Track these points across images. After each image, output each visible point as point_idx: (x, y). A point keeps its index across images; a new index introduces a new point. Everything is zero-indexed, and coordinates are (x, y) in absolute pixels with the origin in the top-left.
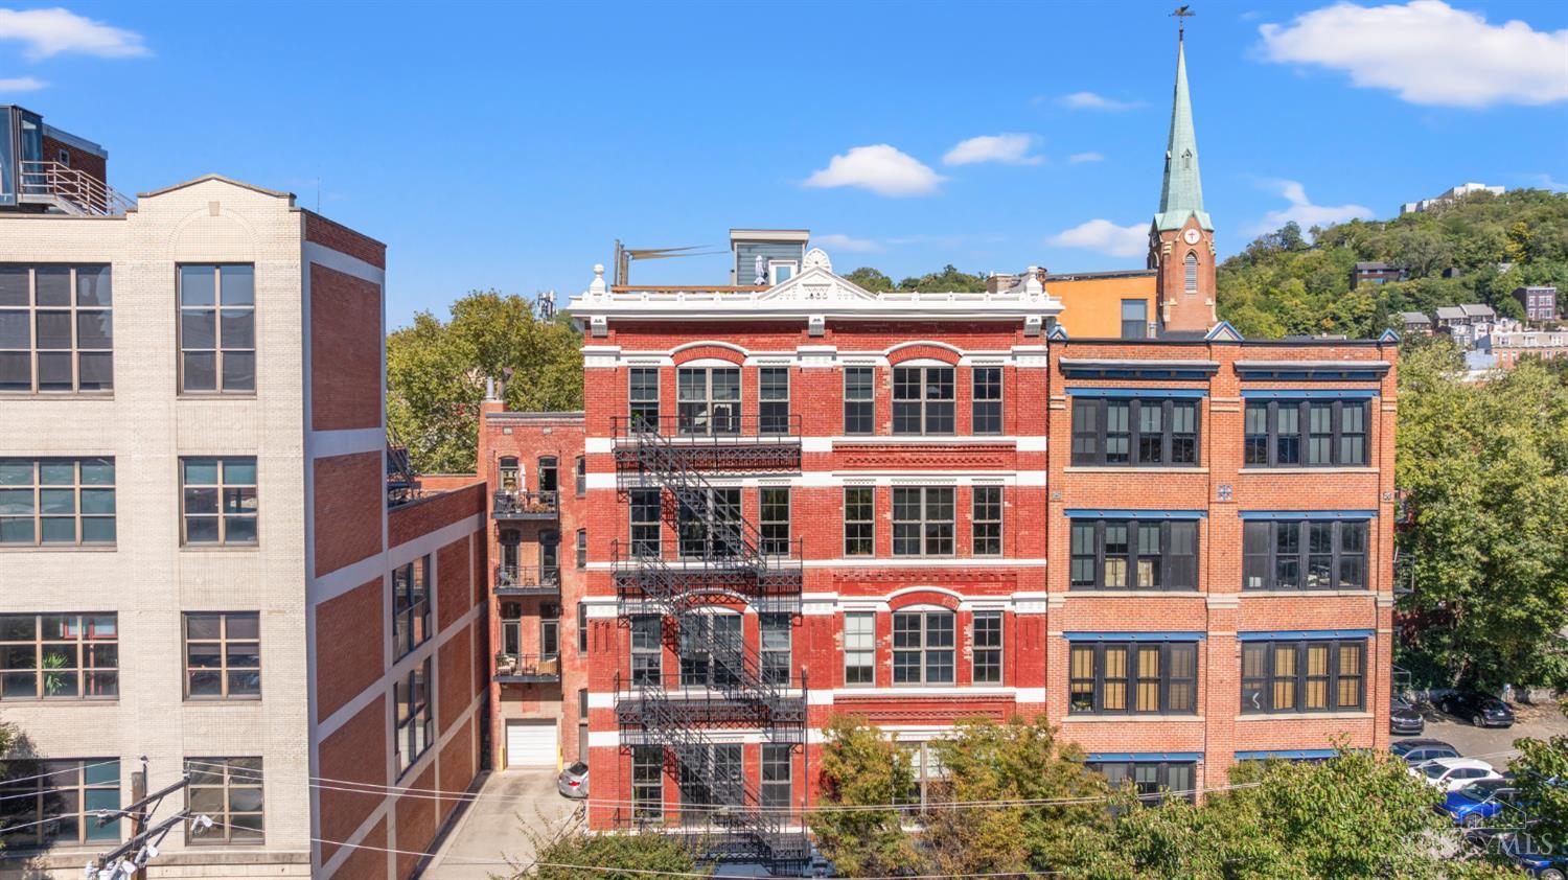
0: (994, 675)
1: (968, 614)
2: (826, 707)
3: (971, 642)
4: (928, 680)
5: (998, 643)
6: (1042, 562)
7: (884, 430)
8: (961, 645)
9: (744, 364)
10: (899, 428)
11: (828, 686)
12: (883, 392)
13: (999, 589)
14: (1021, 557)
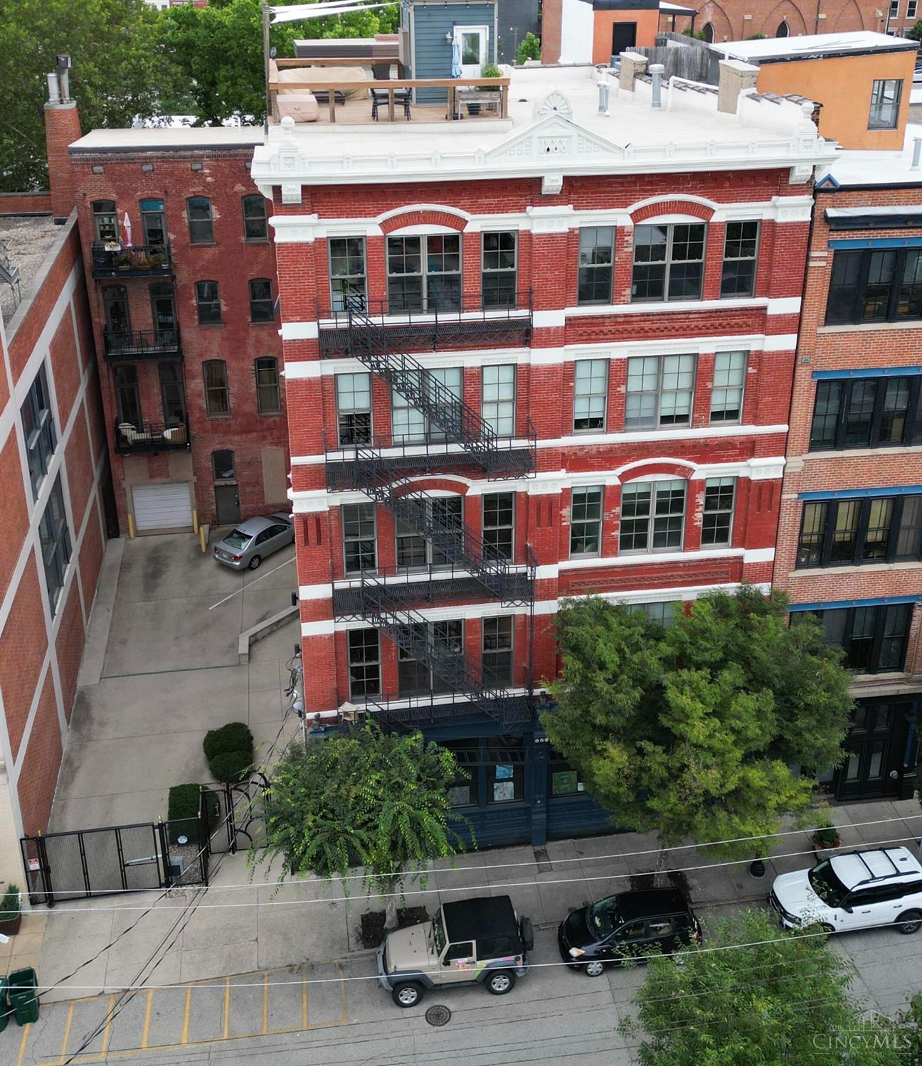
0: (722, 537)
1: (702, 482)
2: (550, 581)
3: (701, 509)
4: (654, 546)
5: (729, 507)
6: (783, 428)
7: (622, 298)
8: (691, 512)
9: (465, 231)
10: (639, 296)
11: (554, 561)
12: (624, 255)
13: (735, 455)
14: (762, 424)
